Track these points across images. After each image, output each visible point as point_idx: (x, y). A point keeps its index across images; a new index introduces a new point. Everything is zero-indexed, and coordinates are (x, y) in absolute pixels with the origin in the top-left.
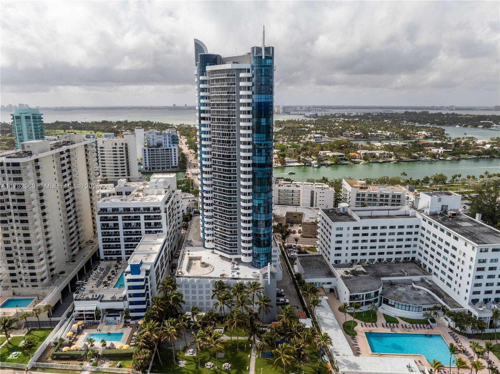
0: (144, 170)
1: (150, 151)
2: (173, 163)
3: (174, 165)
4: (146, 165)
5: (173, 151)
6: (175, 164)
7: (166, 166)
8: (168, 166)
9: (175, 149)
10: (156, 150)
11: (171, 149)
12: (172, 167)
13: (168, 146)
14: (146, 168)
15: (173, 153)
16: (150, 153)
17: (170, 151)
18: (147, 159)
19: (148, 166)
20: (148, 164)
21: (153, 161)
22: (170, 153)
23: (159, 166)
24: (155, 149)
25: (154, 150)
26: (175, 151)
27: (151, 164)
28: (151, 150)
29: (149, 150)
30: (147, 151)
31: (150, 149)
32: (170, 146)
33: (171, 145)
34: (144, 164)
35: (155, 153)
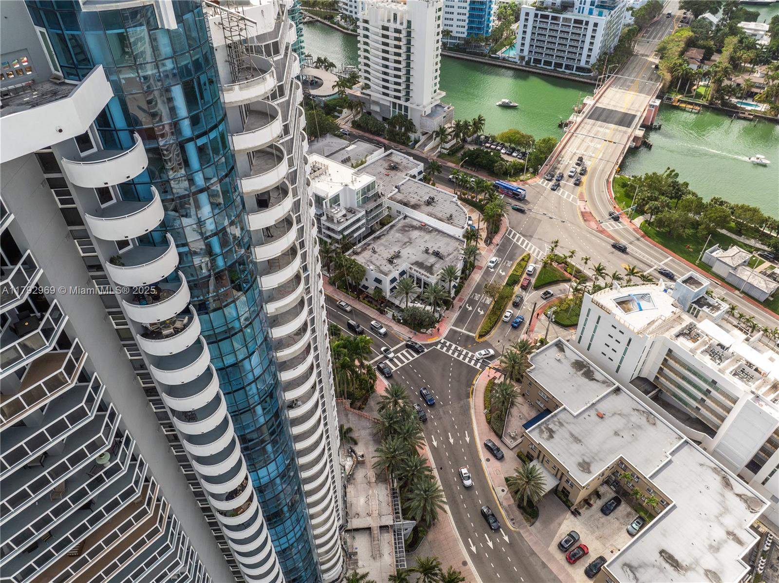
0: (517, 60)
1: (539, 19)
2: (584, 58)
3: (583, 64)
4: (522, 50)
5: (591, 27)
6: (587, 62)
7: (565, 62)
8: (570, 63)
9: (596, 25)
10: (554, 18)
11: (587, 23)
12: (579, 69)
13: (586, 11)
14: (522, 58)
15: (589, 33)
16: (538, 25)
17: (583, 26)
18: (528, 36)
19: (526, 53)
20: (526, 48)
21: (539, 44)
22: (582, 32)
23: (549, 59)
24: (551, 14)
25: (547, 17)
26: (594, 31)
27: (534, 49)
28: (543, 16)
29: (536, 15)
30: (531, 18)
31: (540, 13)
32: (591, 13)
33: (596, 11)
34: (518, 46)
35: (549, 27)
